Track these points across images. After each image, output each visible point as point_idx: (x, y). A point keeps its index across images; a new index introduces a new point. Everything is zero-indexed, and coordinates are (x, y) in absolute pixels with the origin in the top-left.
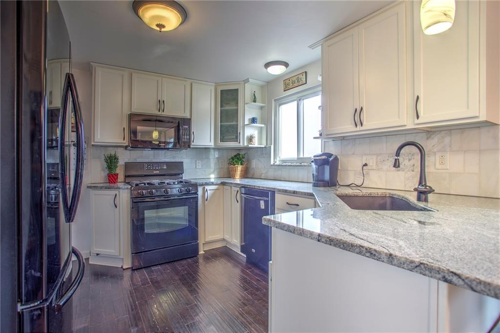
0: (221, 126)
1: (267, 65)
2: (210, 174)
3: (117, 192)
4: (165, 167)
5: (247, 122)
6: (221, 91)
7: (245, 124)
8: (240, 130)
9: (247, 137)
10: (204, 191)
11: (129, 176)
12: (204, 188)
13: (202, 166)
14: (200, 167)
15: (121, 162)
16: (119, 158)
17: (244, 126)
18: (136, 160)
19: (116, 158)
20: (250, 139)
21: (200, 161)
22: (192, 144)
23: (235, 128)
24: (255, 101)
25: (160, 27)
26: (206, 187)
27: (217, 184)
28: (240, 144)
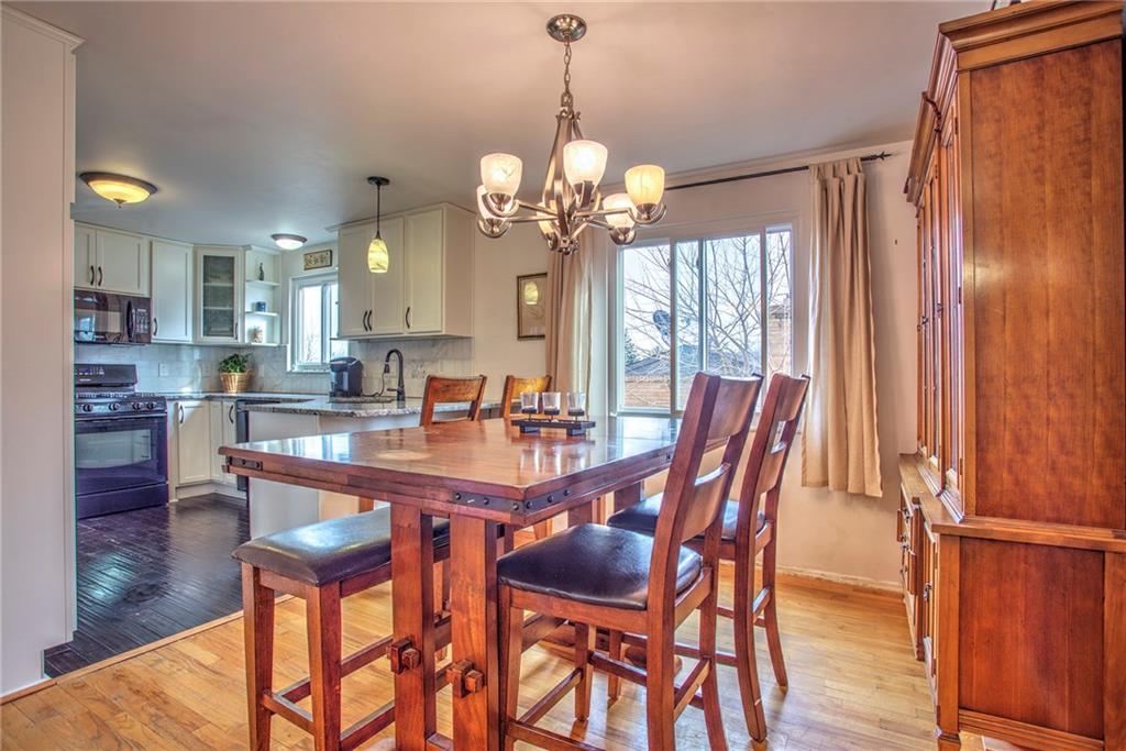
0: (205, 311)
1: (276, 237)
2: (183, 387)
4: (101, 373)
5: (248, 308)
6: (205, 257)
7: (246, 310)
8: (237, 320)
9: (250, 330)
10: (177, 409)
12: (177, 404)
13: (170, 372)
14: (167, 375)
17: (244, 314)
20: (254, 334)
21: (166, 365)
22: (153, 337)
23: (230, 314)
24: (261, 279)
25: (120, 201)
26: (180, 403)
27: (198, 399)
28: (239, 340)
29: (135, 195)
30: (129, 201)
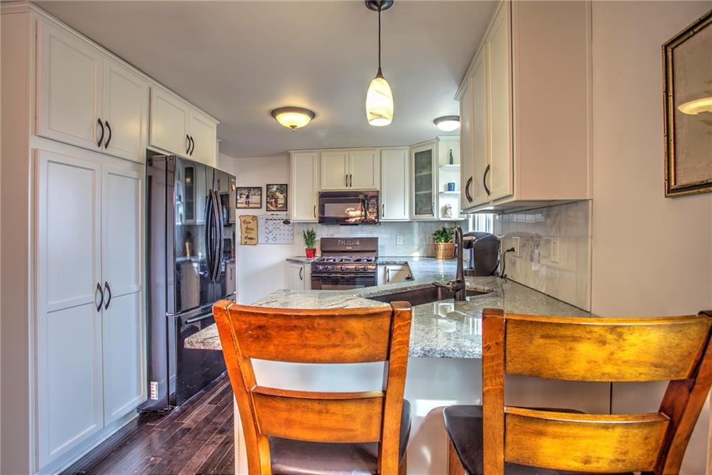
0: (416, 195)
1: (436, 121)
2: (413, 252)
3: (302, 266)
4: (358, 244)
5: (441, 189)
6: (415, 154)
7: (440, 191)
8: (434, 200)
9: (443, 208)
10: (386, 272)
11: (325, 252)
12: (385, 268)
13: (404, 241)
14: (402, 244)
15: (318, 238)
16: (317, 234)
17: (438, 194)
18: (333, 235)
19: (314, 234)
20: (445, 210)
21: (401, 237)
22: (383, 218)
23: (430, 197)
24: (451, 162)
25: (293, 127)
26: (388, 267)
27: (400, 264)
28: (435, 217)
29: (301, 120)
30: (299, 127)
